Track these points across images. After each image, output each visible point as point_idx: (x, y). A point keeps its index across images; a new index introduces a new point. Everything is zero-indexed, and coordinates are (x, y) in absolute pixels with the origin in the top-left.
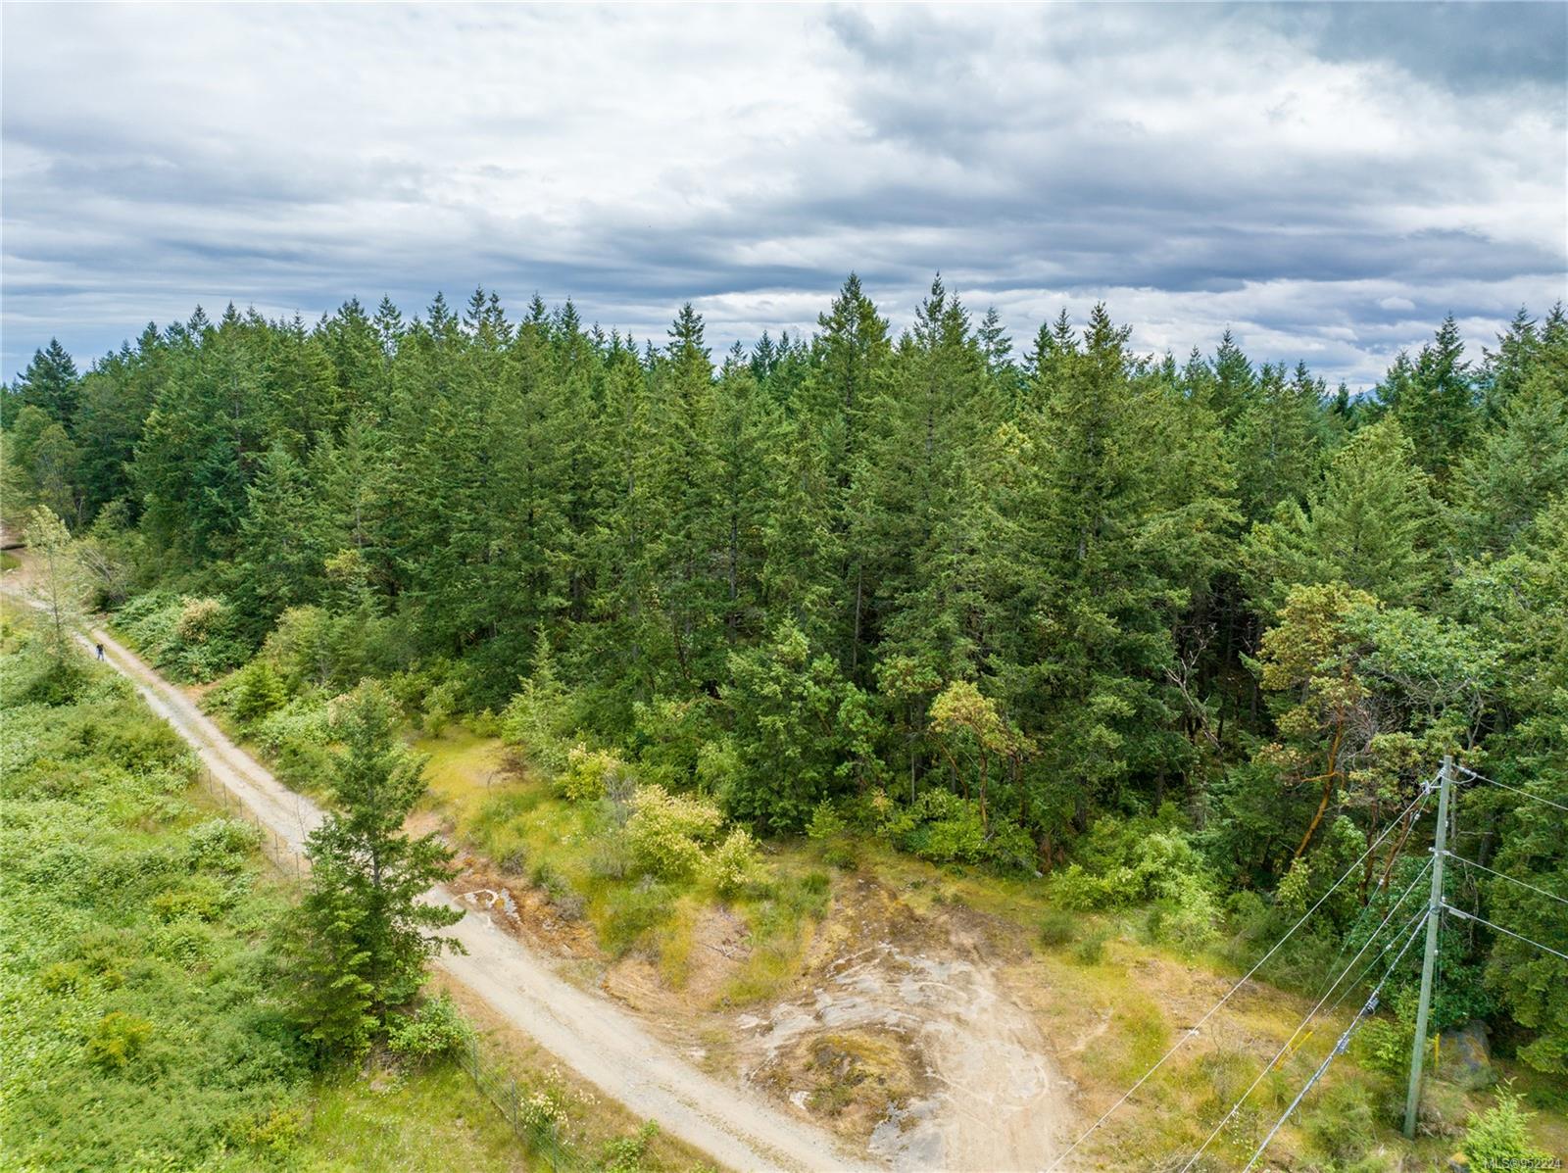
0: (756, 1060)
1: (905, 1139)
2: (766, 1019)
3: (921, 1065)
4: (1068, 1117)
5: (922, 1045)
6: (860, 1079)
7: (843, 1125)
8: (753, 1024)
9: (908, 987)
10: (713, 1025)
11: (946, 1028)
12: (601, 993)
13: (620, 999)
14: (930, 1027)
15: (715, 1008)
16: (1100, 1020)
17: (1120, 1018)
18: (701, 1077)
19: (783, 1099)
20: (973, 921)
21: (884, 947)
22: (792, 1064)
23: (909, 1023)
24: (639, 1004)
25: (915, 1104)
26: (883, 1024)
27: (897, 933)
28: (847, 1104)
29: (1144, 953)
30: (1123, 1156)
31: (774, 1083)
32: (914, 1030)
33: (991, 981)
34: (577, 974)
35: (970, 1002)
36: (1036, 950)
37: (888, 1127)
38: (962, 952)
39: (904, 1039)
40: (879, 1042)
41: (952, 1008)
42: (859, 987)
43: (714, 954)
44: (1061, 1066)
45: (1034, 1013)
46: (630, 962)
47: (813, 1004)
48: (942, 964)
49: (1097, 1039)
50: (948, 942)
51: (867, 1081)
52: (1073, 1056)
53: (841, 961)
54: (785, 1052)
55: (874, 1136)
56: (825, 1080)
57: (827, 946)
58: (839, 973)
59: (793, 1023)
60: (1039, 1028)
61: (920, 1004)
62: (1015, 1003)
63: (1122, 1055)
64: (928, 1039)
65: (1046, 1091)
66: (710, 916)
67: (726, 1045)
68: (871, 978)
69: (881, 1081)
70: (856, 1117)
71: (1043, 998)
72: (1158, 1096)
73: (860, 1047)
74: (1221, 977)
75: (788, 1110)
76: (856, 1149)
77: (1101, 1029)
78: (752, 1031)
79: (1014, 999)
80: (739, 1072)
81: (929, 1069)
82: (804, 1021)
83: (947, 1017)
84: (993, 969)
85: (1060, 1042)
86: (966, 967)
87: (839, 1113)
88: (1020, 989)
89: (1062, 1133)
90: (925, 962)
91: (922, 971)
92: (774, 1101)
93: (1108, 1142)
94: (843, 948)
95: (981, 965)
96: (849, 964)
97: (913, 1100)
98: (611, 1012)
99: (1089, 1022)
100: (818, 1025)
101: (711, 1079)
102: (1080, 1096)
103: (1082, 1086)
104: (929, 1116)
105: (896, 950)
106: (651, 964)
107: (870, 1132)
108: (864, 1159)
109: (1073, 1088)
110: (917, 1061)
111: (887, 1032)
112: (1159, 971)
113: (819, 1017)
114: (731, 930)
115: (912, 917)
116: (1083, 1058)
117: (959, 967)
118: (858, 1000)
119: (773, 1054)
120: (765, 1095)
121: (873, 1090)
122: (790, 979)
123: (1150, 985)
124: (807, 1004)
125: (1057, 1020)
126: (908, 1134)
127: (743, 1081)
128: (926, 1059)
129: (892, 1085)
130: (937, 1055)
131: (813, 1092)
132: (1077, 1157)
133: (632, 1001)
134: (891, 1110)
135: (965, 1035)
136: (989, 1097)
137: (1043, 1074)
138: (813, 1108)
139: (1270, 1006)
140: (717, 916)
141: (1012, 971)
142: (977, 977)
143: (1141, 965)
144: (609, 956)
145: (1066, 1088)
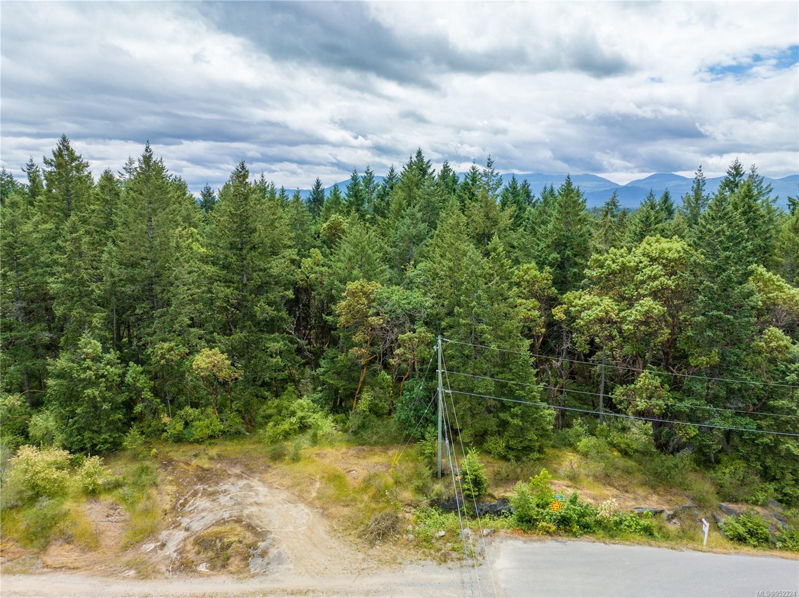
0: (167, 562)
1: (266, 560)
2: (159, 541)
3: (253, 528)
4: (326, 522)
5: (248, 521)
6: (229, 545)
7: (233, 568)
8: (153, 547)
9: (223, 499)
10: (130, 556)
11: (254, 509)
12: (45, 570)
13: (61, 568)
14: (246, 512)
15: (125, 548)
16: (316, 481)
17: (323, 477)
18: (142, 582)
19: (195, 571)
20: (234, 462)
21: (199, 487)
22: (188, 555)
23: (236, 514)
24: (76, 565)
25: (262, 545)
26: (224, 519)
27: (201, 479)
28: (228, 559)
29: (316, 449)
30: (355, 527)
31: (185, 567)
32: (239, 516)
33: (260, 483)
34: (19, 568)
35: (257, 495)
36: (271, 464)
37: (255, 559)
38: (239, 477)
39: (238, 521)
40: (228, 527)
41: (252, 500)
42: (200, 508)
43: (106, 524)
44: (311, 504)
45: (287, 489)
46: (53, 547)
47: (180, 525)
48: (233, 484)
49: (319, 489)
50: (229, 475)
51: (233, 545)
52: (314, 499)
53: (181, 501)
54: (181, 551)
55: (250, 566)
56: (211, 554)
57: (168, 498)
58: (184, 507)
59: (175, 538)
60: (293, 494)
61: (235, 504)
62: (277, 488)
63: (332, 491)
64: (248, 517)
65: (311, 516)
66: (89, 507)
67: (143, 563)
68: (203, 503)
69: (240, 542)
70: (236, 562)
71: (287, 482)
72: (354, 500)
73: (220, 533)
74: (349, 449)
75: (201, 575)
76: (246, 575)
77: (318, 485)
78: (155, 550)
79: (275, 486)
80: (161, 571)
81: (258, 529)
82: (180, 535)
83: (251, 504)
84: (257, 478)
85: (305, 495)
86: (245, 482)
87: (227, 564)
88: (275, 482)
89: (328, 529)
90: (223, 487)
91: (225, 491)
92: (190, 574)
93: (346, 524)
94: (178, 495)
95: (251, 479)
96: (186, 501)
97: (259, 544)
98: (60, 576)
99: (311, 483)
100: (189, 533)
101: (148, 581)
102: (326, 513)
103: (324, 509)
104: (271, 547)
105: (206, 487)
106: (68, 543)
107: (248, 565)
108: (253, 577)
109: (321, 511)
110: (250, 527)
111: (228, 522)
112: (325, 454)
113: (187, 529)
114: (106, 510)
115: (204, 470)
116: (318, 498)
117: (242, 483)
118: (204, 514)
119: (175, 555)
120: (184, 574)
121: (239, 547)
122: (160, 518)
123: (327, 461)
124: (176, 527)
125: (298, 488)
126: (266, 558)
127: (167, 574)
128: (253, 525)
129: (246, 541)
130: (258, 521)
131: (207, 562)
132: (339, 535)
133: (71, 566)
134: (252, 551)
135: (264, 509)
136: (291, 528)
137: (306, 510)
138: (213, 568)
139: (372, 453)
140: (93, 505)
141: (266, 476)
142: (253, 484)
143: (318, 455)
144: (36, 550)
145: (318, 512)
